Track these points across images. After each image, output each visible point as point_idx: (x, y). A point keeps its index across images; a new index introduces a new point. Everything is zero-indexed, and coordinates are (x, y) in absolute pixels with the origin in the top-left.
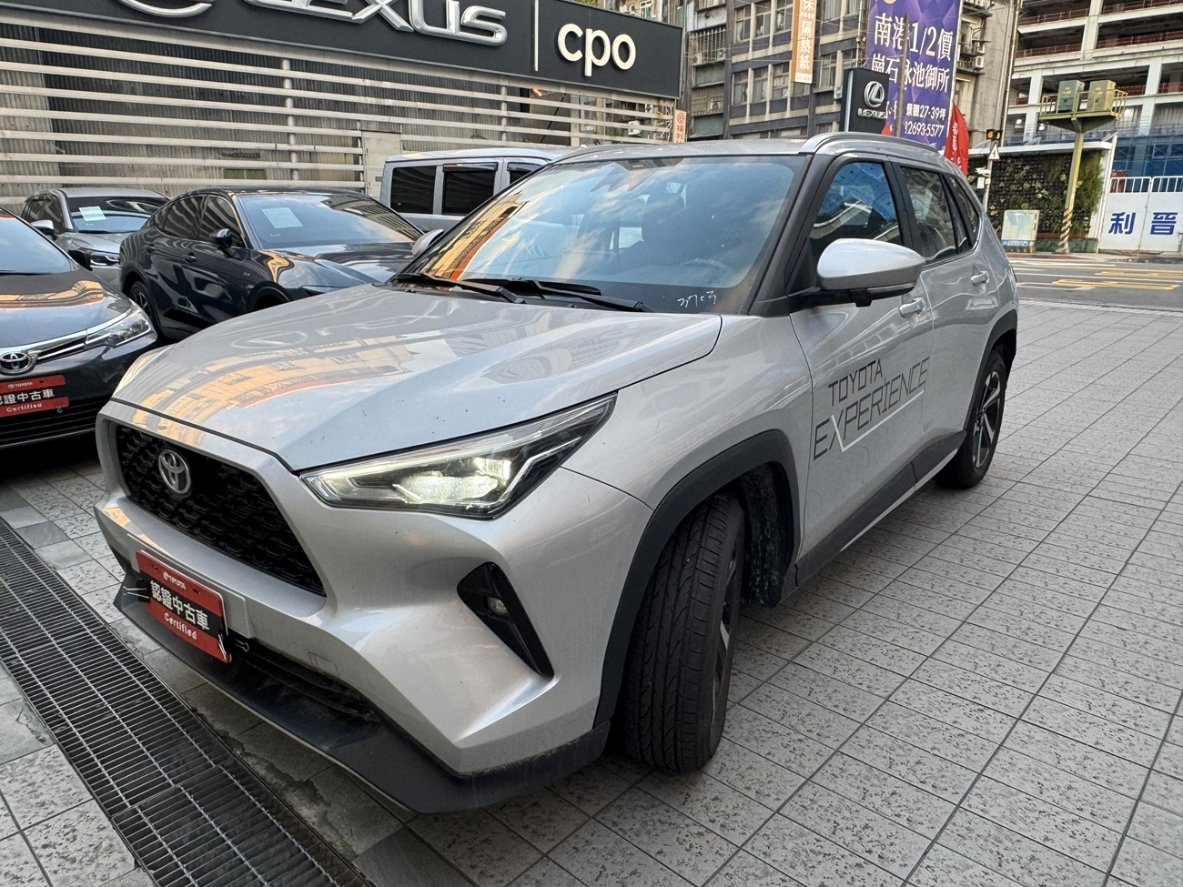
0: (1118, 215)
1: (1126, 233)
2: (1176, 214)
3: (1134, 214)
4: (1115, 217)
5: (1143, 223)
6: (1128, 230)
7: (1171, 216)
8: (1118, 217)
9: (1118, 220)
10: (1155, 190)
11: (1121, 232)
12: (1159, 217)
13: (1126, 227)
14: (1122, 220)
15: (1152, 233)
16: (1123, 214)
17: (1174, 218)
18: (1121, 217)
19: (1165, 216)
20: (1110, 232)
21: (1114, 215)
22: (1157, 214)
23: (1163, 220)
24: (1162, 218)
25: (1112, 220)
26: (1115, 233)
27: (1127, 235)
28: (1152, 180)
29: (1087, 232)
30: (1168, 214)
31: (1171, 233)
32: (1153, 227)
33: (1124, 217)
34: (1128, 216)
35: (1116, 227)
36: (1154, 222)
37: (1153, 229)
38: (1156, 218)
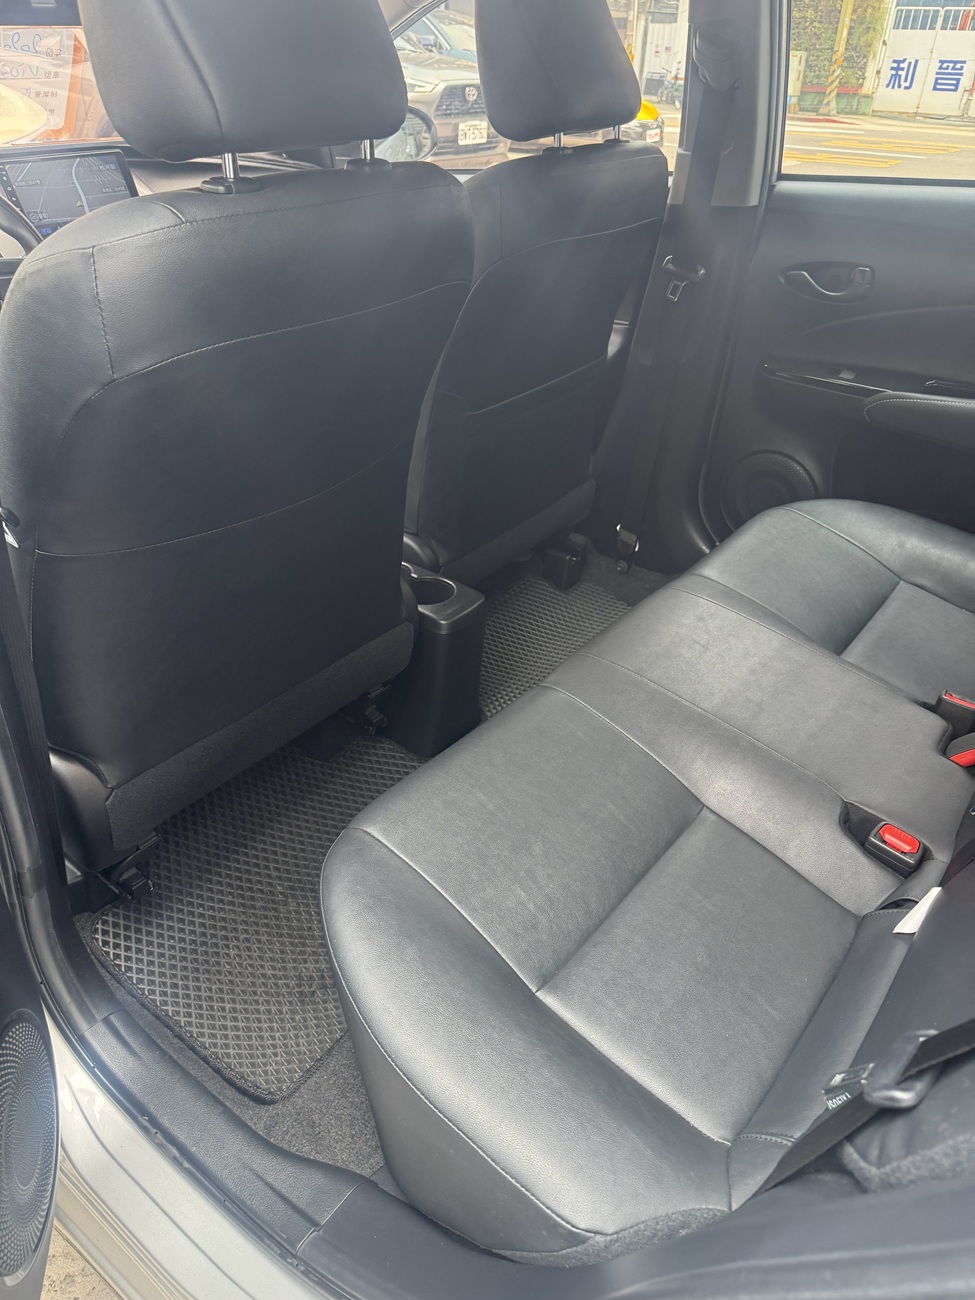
0: (898, 62)
1: (906, 88)
2: (964, 62)
3: (917, 61)
4: (895, 65)
5: (927, 72)
6: (907, 84)
7: (958, 66)
8: (898, 66)
9: (898, 69)
10: (944, 28)
11: (899, 86)
12: (945, 66)
13: (906, 81)
14: (903, 69)
15: (935, 89)
16: (904, 61)
17: (962, 68)
18: (902, 65)
19: (951, 65)
20: (888, 86)
21: (894, 61)
22: (942, 62)
23: (950, 71)
24: (948, 67)
25: (892, 69)
26: (893, 87)
27: (907, 92)
28: (942, 13)
29: (862, 85)
30: (955, 63)
31: (956, 90)
32: (937, 79)
33: (904, 65)
34: (910, 63)
35: (895, 80)
36: (937, 73)
37: (936, 83)
38: (940, 68)
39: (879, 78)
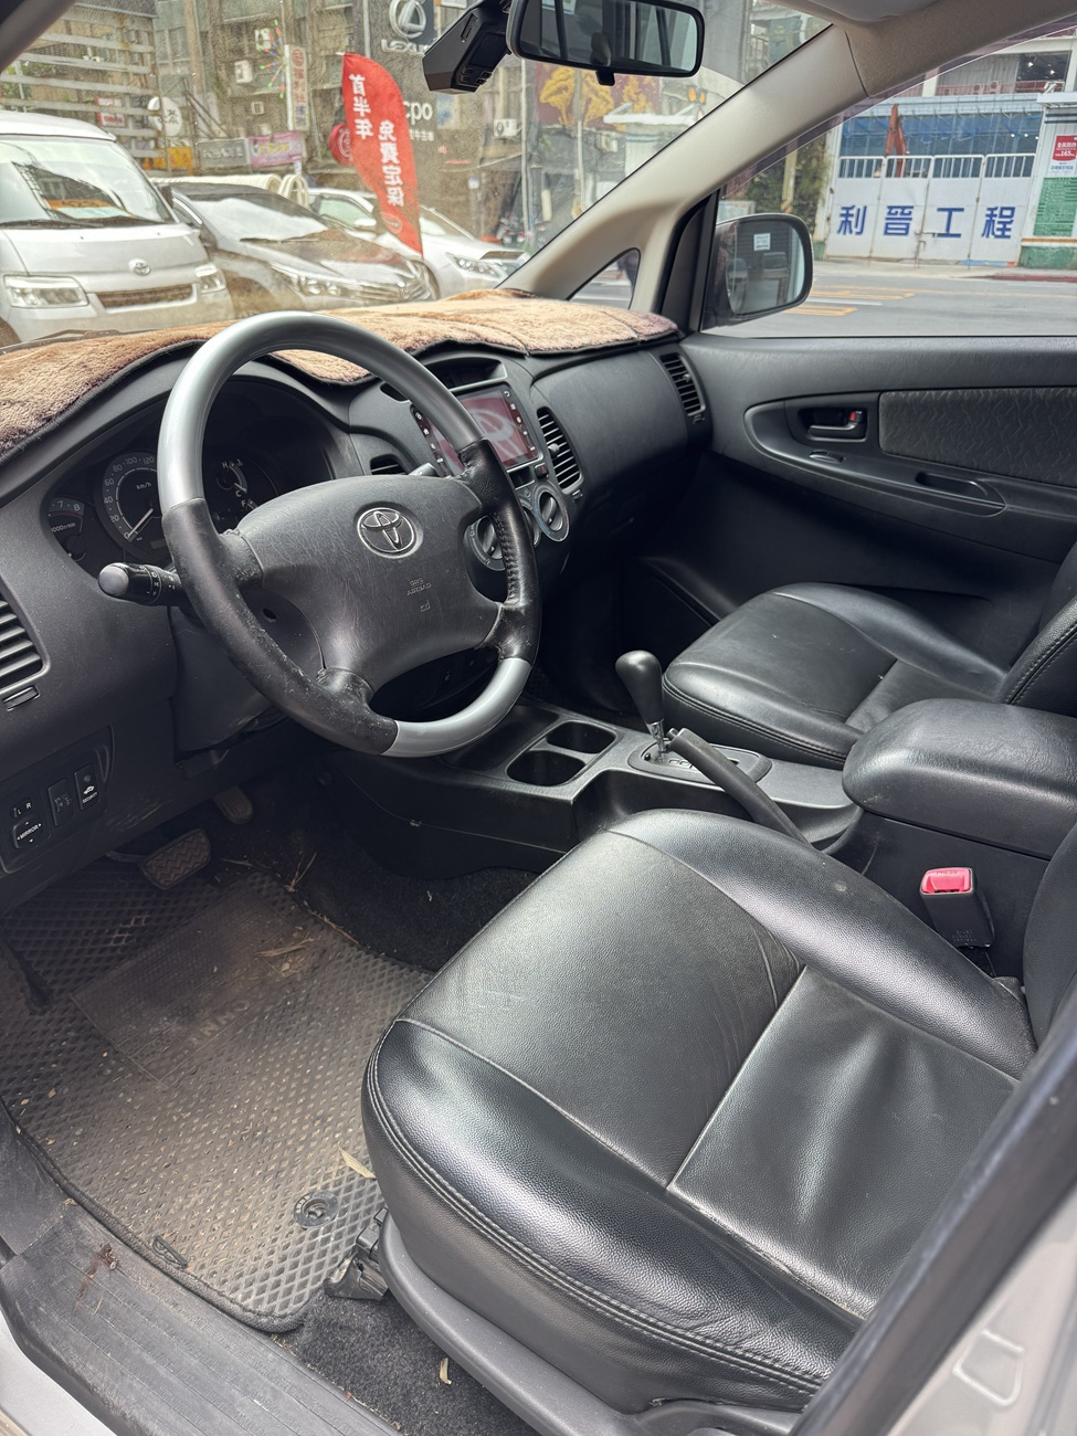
0: (848, 209)
1: (857, 233)
2: (912, 207)
3: (865, 208)
4: (844, 212)
5: (876, 219)
6: (858, 230)
7: (906, 211)
8: (847, 212)
9: (847, 215)
10: (888, 175)
11: (851, 232)
12: (893, 211)
13: (856, 226)
14: (852, 215)
15: (886, 233)
16: (852, 208)
17: (910, 213)
18: (851, 212)
19: (900, 211)
20: (839, 231)
21: (843, 208)
22: (891, 208)
23: (898, 216)
24: (897, 213)
25: (842, 215)
26: (845, 233)
27: (859, 237)
28: (886, 162)
30: (904, 208)
31: (906, 234)
32: (887, 224)
33: (854, 212)
34: (859, 210)
35: (845, 225)
36: (888, 219)
37: (887, 228)
38: (890, 213)
39: (829, 224)
